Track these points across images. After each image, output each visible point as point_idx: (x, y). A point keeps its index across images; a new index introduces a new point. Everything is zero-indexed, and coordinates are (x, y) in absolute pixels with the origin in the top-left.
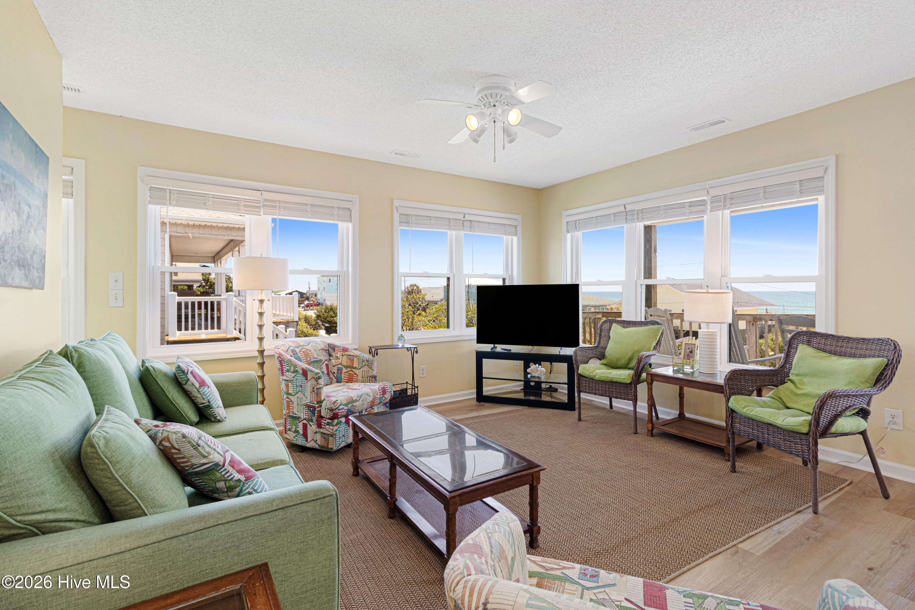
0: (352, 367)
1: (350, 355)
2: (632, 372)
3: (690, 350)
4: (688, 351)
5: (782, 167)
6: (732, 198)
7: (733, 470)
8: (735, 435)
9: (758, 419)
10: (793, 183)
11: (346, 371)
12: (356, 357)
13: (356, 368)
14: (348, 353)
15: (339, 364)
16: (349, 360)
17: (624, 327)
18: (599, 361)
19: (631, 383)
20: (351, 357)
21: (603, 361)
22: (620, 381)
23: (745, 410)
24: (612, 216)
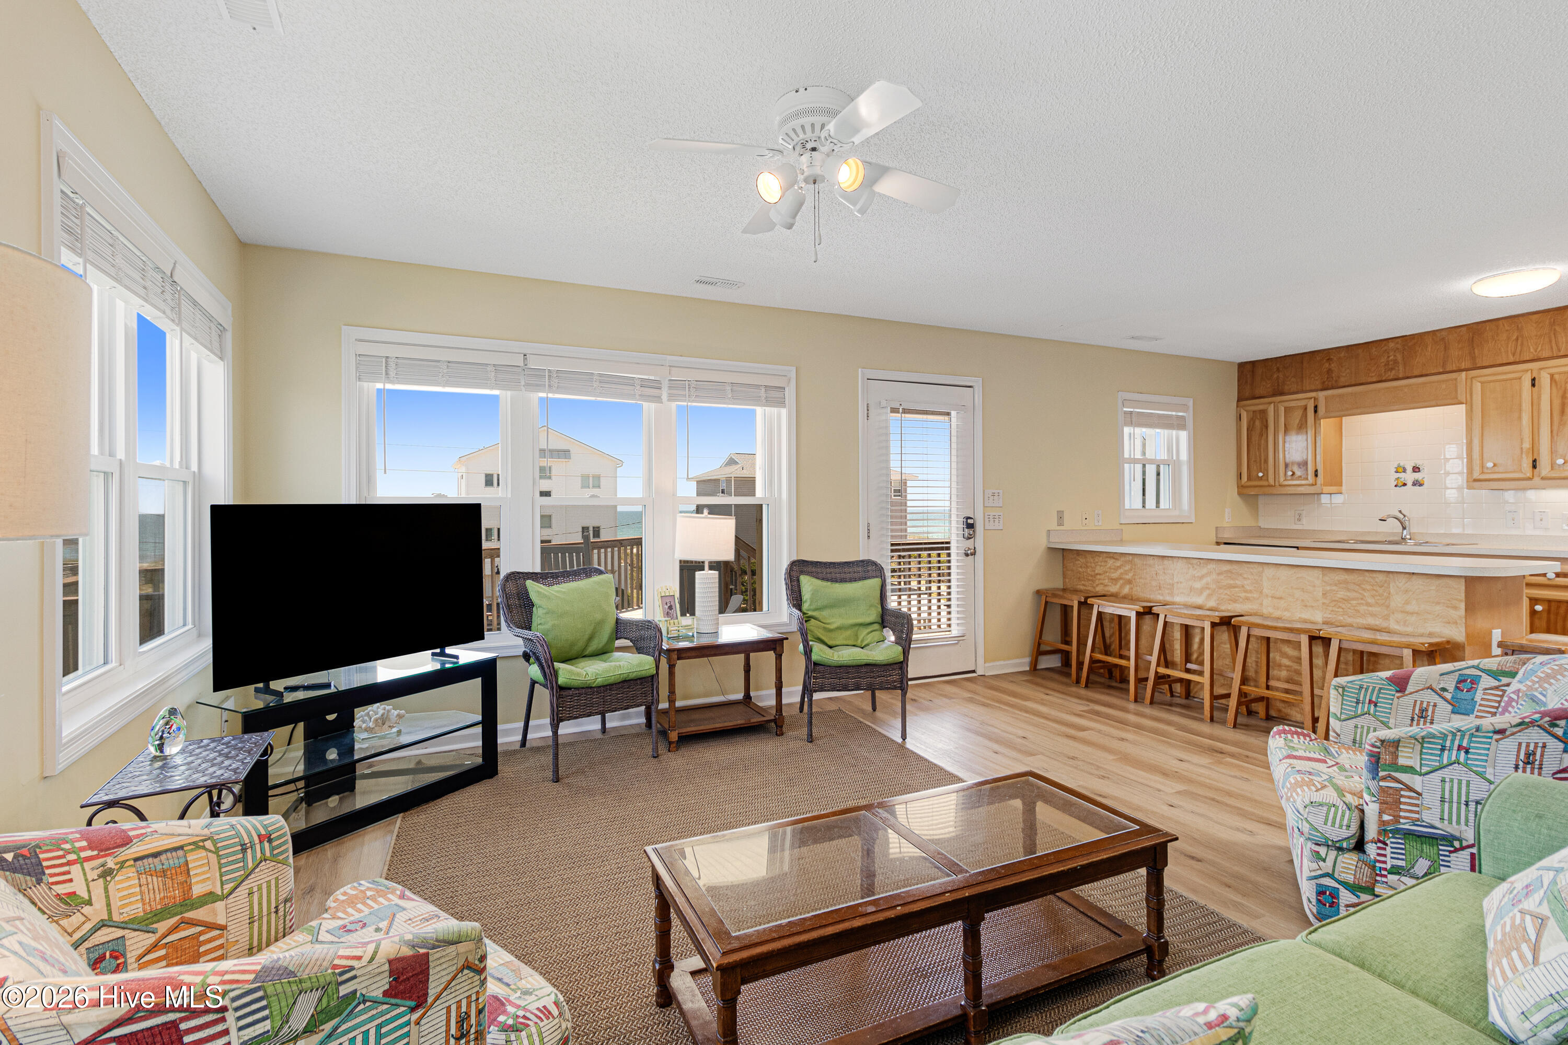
0: (189, 903)
1: (156, 855)
3: (669, 605)
4: (667, 607)
5: (752, 365)
6: (696, 388)
7: (811, 739)
11: (151, 939)
12: (197, 845)
13: (210, 898)
14: (136, 849)
15: (95, 929)
16: (156, 881)
20: (168, 861)
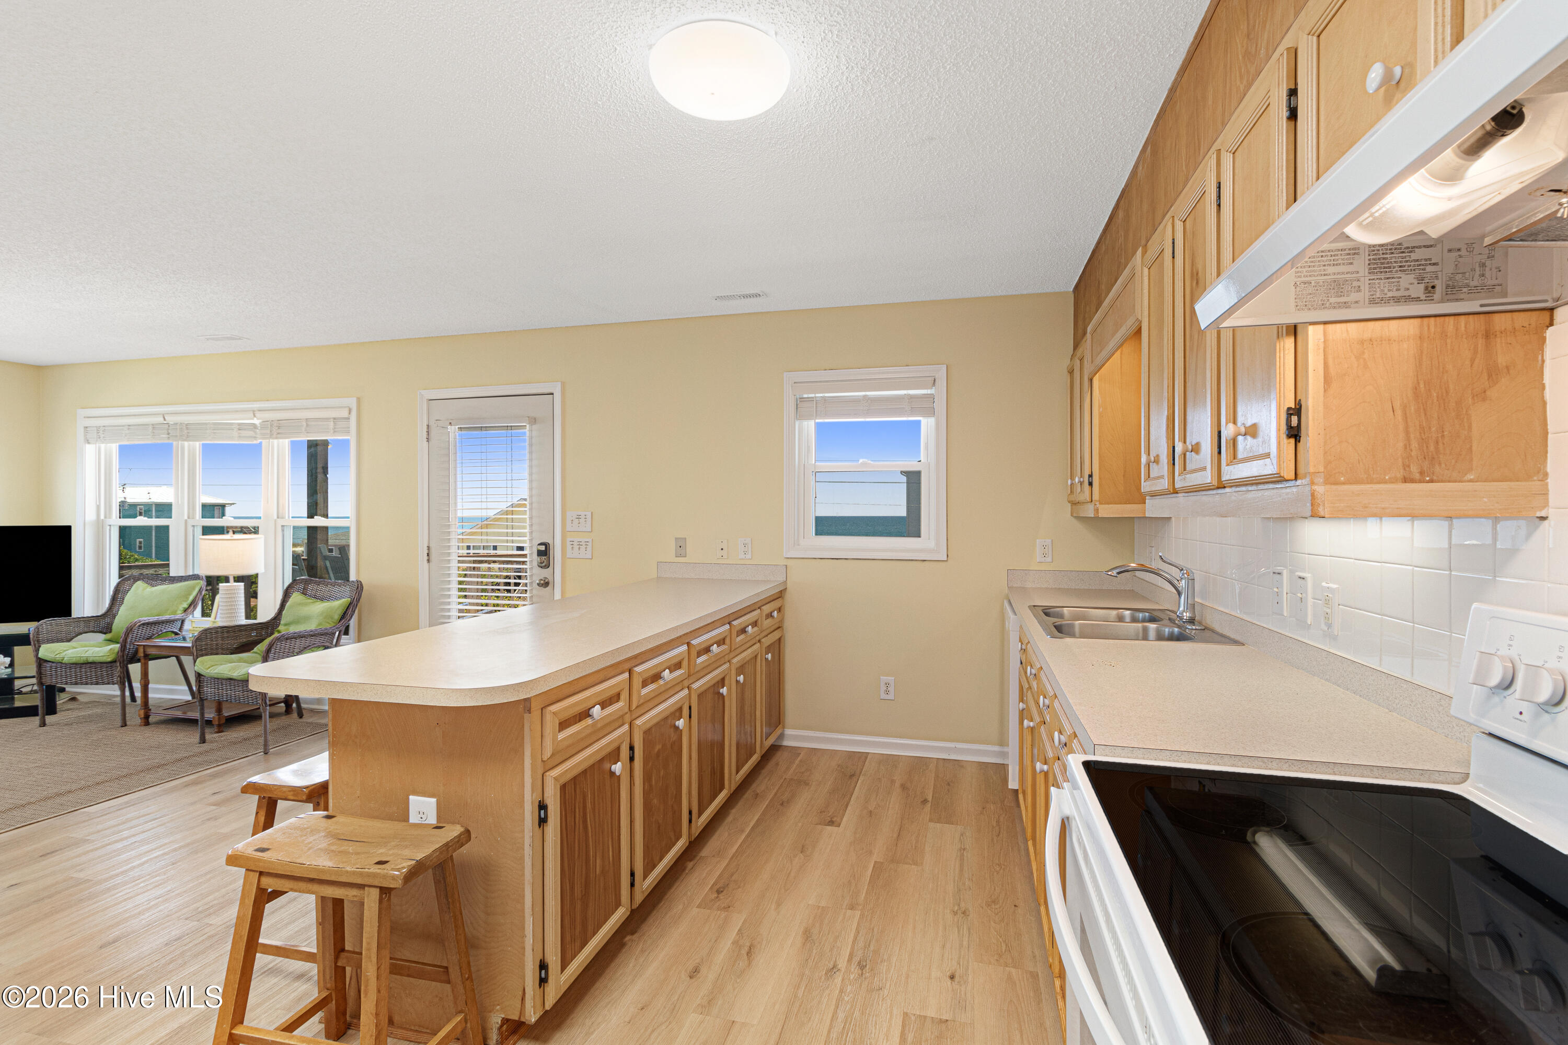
2: (118, 646)
5: (319, 401)
6: (279, 427)
7: (203, 740)
8: (206, 703)
9: (219, 677)
10: (327, 419)
17: (153, 586)
18: (102, 637)
19: (114, 662)
21: (108, 636)
22: (97, 659)
23: (208, 671)
24: (151, 427)
